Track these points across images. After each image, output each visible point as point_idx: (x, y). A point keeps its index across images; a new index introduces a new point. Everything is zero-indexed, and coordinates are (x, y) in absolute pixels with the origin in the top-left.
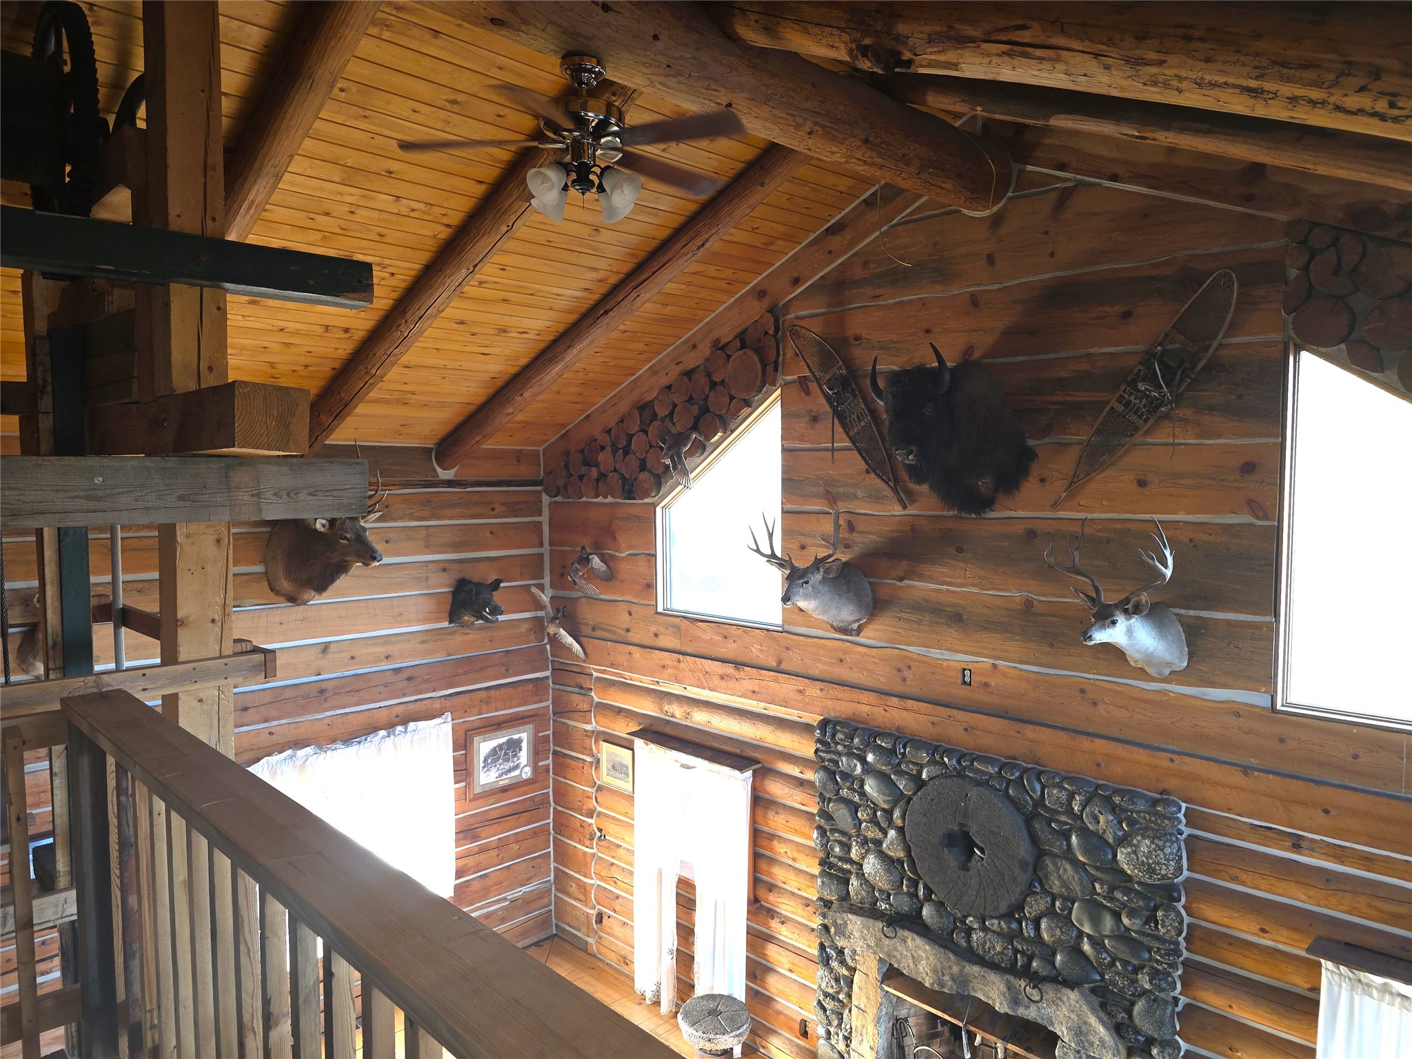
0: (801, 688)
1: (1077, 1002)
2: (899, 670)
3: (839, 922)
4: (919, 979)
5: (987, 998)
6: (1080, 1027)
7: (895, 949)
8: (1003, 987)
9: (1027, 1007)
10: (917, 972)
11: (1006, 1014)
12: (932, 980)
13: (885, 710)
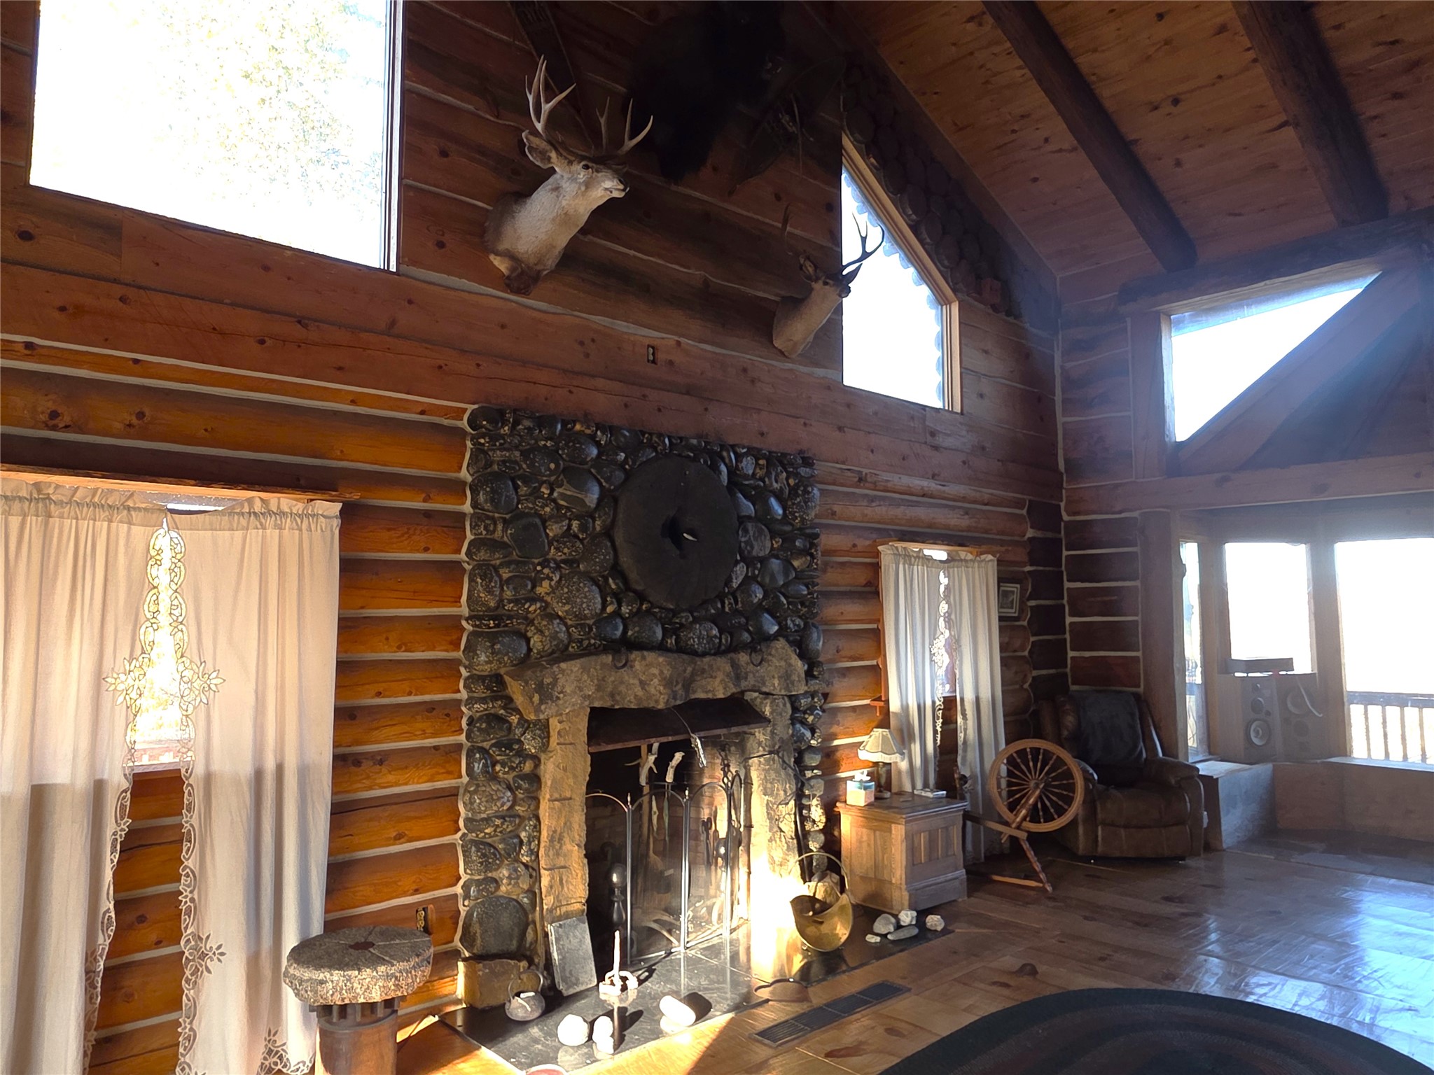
0: (441, 363)
1: (783, 649)
2: (582, 343)
3: (548, 680)
4: (652, 704)
5: (707, 692)
6: (787, 671)
7: (622, 682)
8: (728, 668)
9: (746, 678)
10: (650, 697)
11: (733, 694)
12: (666, 697)
13: (570, 392)
